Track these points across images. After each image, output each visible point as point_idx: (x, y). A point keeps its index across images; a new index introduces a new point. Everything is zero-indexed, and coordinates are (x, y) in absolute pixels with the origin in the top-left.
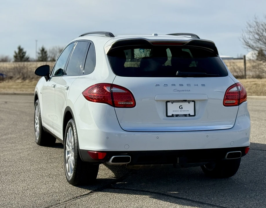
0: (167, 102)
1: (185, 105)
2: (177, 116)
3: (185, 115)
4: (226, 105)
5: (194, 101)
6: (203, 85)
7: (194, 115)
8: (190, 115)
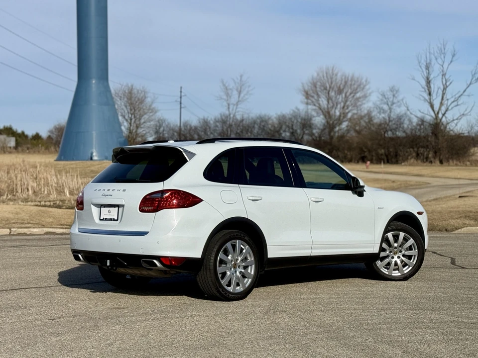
0: (101, 206)
1: (112, 209)
2: (106, 219)
3: (111, 219)
4: (142, 210)
5: (118, 206)
6: (124, 190)
7: (117, 220)
8: (114, 220)
